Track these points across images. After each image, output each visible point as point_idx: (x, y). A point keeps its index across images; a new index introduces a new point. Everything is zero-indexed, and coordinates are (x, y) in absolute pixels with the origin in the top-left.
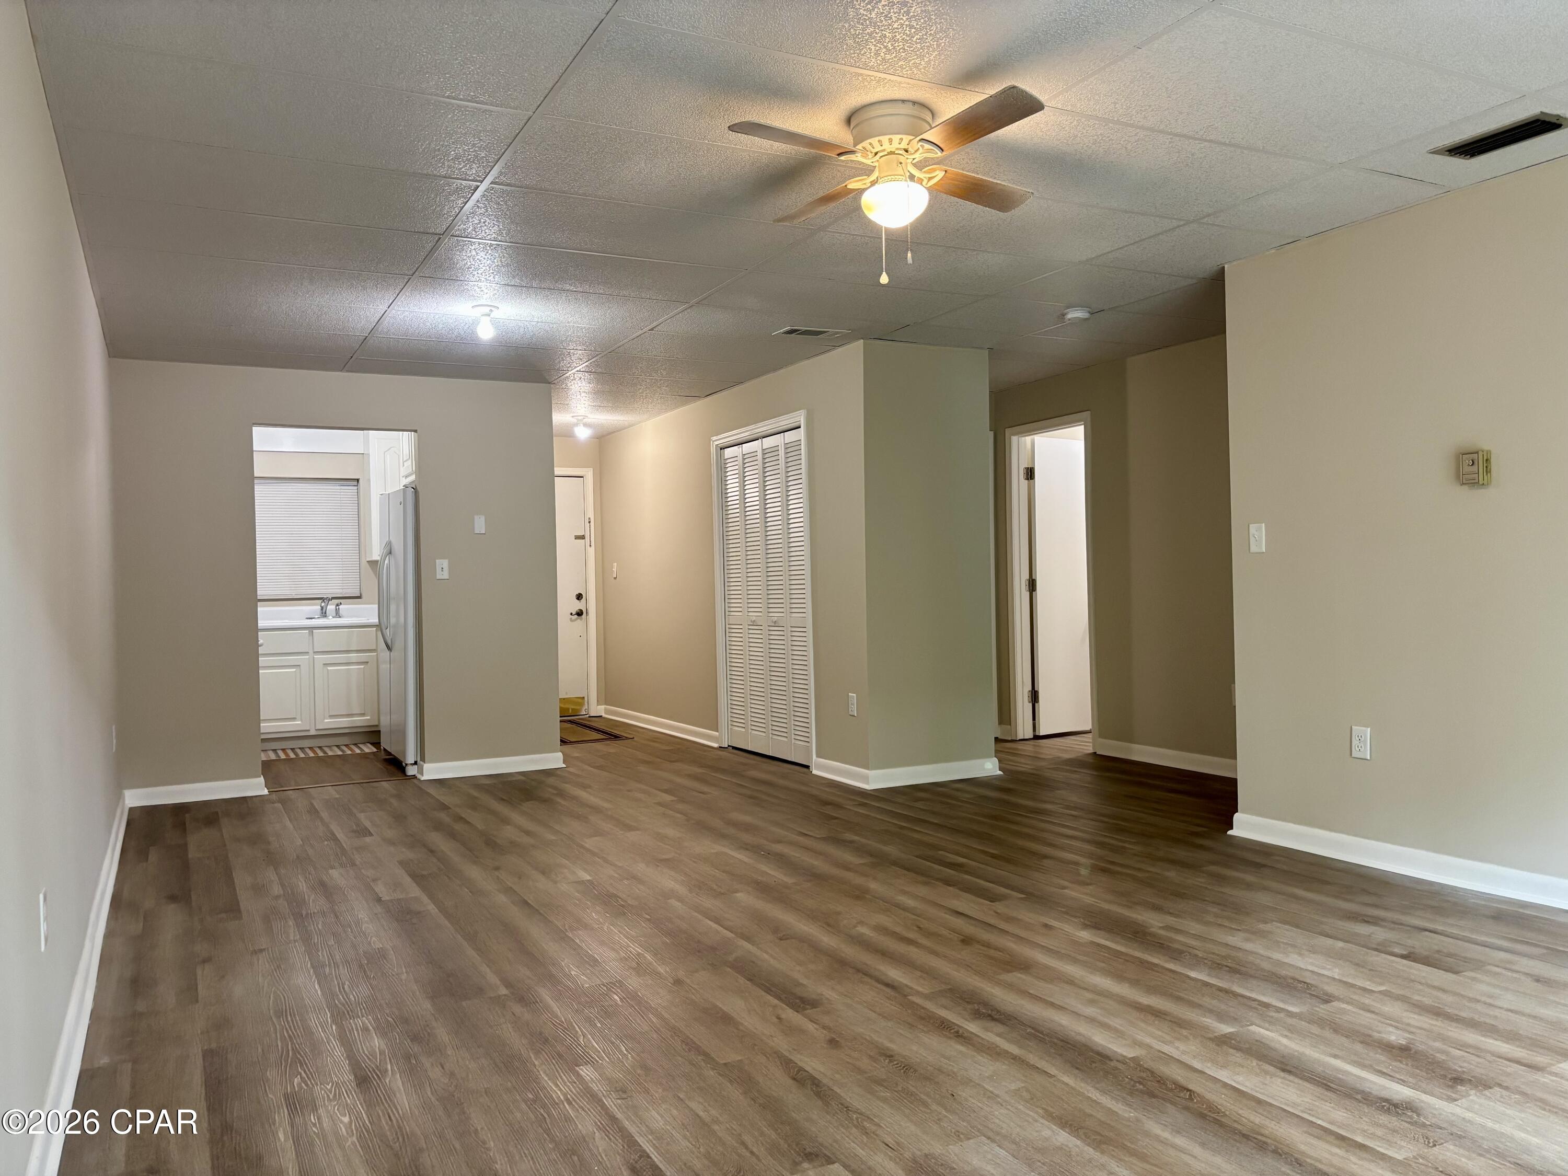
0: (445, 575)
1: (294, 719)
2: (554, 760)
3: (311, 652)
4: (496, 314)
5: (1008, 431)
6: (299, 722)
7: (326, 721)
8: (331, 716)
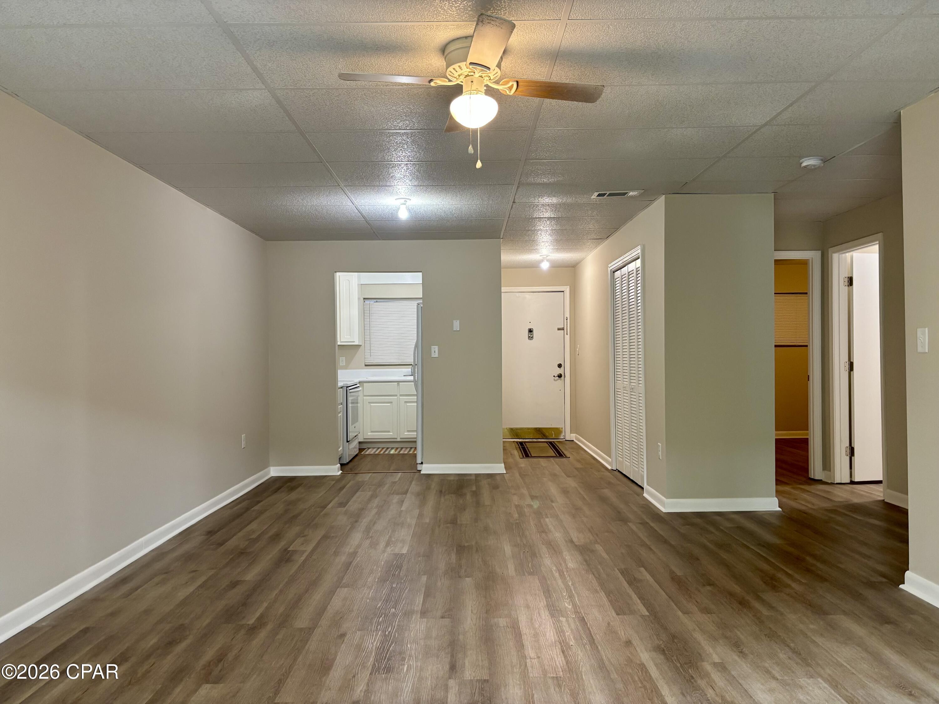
0: (437, 355)
1: (389, 432)
2: (499, 468)
3: (398, 395)
4: (409, 203)
5: (830, 250)
6: (392, 434)
7: (405, 433)
8: (408, 431)
